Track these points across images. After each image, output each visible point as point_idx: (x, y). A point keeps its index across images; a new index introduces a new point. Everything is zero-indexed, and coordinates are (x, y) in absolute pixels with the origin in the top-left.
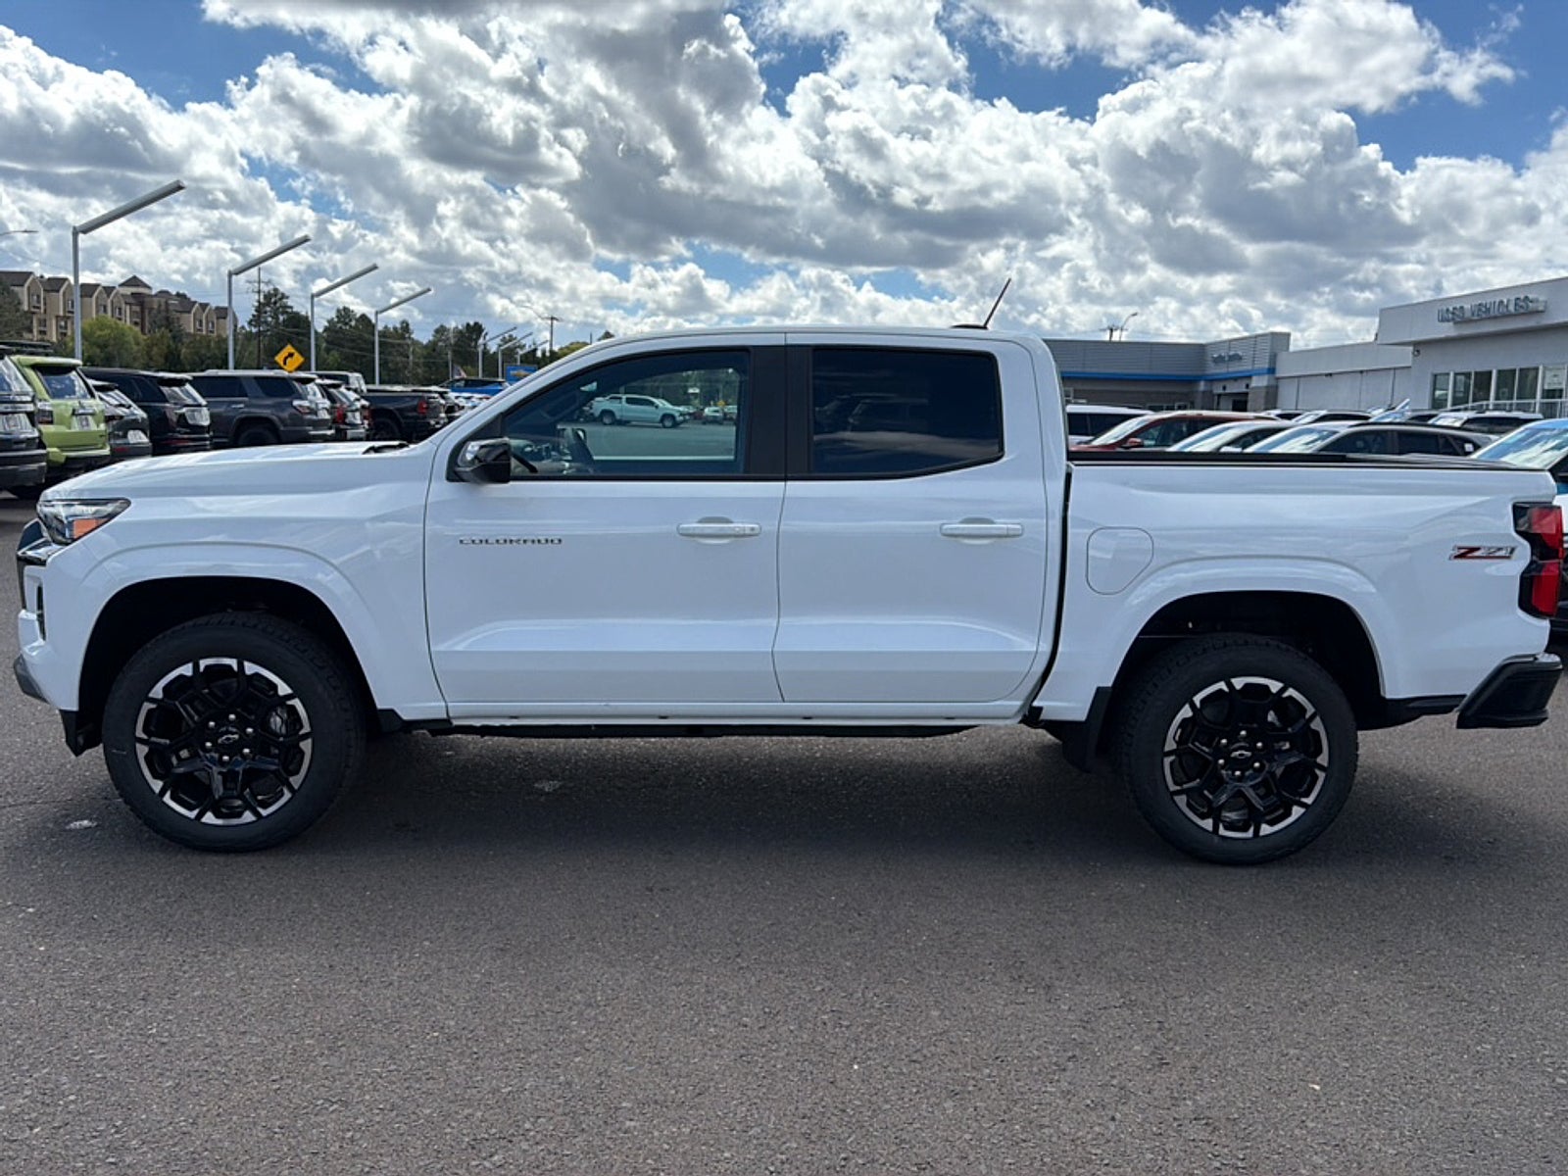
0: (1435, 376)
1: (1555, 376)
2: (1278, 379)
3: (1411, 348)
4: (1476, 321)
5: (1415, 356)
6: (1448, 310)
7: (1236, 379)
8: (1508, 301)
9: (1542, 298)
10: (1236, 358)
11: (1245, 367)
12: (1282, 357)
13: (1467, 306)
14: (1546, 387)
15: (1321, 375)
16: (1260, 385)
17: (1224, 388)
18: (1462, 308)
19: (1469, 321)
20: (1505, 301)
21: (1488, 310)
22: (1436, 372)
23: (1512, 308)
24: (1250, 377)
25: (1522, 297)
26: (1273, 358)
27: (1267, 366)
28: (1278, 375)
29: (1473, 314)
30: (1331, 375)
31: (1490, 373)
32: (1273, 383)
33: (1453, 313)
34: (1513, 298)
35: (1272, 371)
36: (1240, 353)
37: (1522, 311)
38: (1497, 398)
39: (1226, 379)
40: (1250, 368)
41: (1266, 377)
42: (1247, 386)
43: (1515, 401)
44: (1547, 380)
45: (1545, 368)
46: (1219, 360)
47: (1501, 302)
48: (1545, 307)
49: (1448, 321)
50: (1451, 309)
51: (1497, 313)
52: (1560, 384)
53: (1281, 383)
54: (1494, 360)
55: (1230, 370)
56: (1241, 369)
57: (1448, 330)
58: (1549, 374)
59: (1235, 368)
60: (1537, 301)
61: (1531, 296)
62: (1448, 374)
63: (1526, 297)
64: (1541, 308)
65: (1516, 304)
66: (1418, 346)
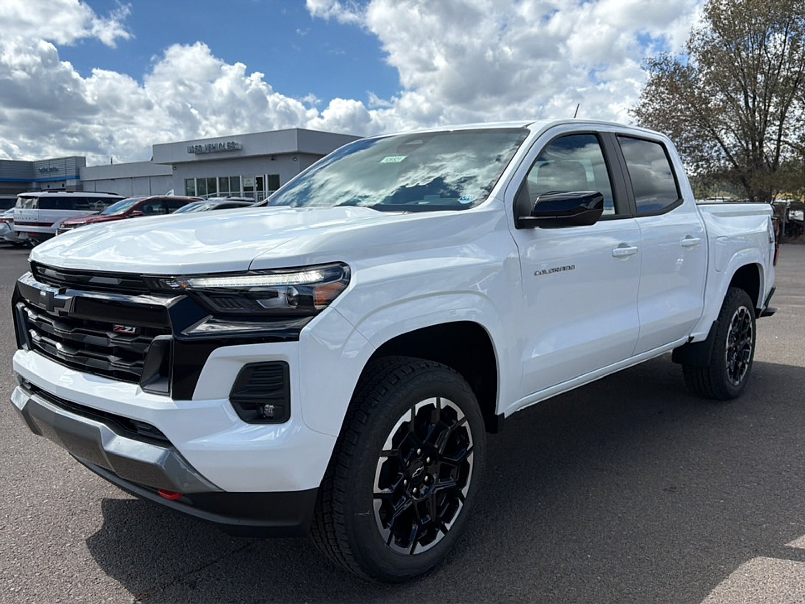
0: (186, 180)
1: (248, 180)
2: (82, 181)
3: (171, 166)
4: (207, 153)
5: (173, 169)
6: (193, 147)
7: (55, 181)
8: (224, 144)
9: (240, 143)
10: (56, 170)
11: (61, 174)
12: (82, 170)
13: (203, 146)
14: (245, 186)
15: (108, 179)
16: (72, 184)
17: (49, 186)
18: (200, 146)
19: (204, 153)
20: (223, 144)
21: (214, 148)
22: (187, 178)
23: (226, 147)
24: (65, 180)
25: (231, 142)
26: (78, 170)
27: (75, 174)
28: (82, 179)
29: (207, 150)
30: (113, 179)
31: (216, 179)
32: (80, 184)
33: (196, 149)
34: (226, 143)
35: (78, 177)
36: (57, 167)
37: (232, 149)
38: (220, 191)
39: (48, 182)
40: (64, 175)
41: (75, 180)
42: (63, 185)
43: (230, 192)
44: (244, 183)
45: (243, 177)
46: (44, 171)
47: (221, 144)
48: (242, 147)
49: (193, 152)
50: (194, 146)
51: (219, 150)
52: (251, 184)
53: (84, 184)
54: (218, 173)
55: (52, 176)
56: (58, 176)
57: (193, 157)
58: (245, 180)
59: (54, 175)
60: (238, 144)
61: (235, 142)
62: (193, 179)
63: (233, 143)
64: (240, 148)
65: (228, 146)
66: (175, 165)
